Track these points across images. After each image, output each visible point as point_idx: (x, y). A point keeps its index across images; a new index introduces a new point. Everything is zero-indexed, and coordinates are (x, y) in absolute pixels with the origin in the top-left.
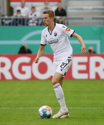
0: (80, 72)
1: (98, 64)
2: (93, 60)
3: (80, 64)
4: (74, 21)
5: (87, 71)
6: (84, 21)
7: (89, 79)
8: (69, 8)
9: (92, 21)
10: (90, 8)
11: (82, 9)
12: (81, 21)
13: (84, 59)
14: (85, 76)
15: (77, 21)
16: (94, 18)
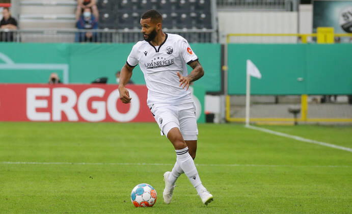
0: (39, 110)
1: (64, 99)
2: (58, 92)
3: (38, 98)
4: (30, 36)
5: (49, 109)
6: (45, 36)
7: (51, 120)
8: (22, 16)
9: (56, 36)
10: (54, 16)
11: (42, 18)
12: (39, 36)
13: (45, 92)
14: (45, 116)
15: (35, 36)
16: (59, 32)
